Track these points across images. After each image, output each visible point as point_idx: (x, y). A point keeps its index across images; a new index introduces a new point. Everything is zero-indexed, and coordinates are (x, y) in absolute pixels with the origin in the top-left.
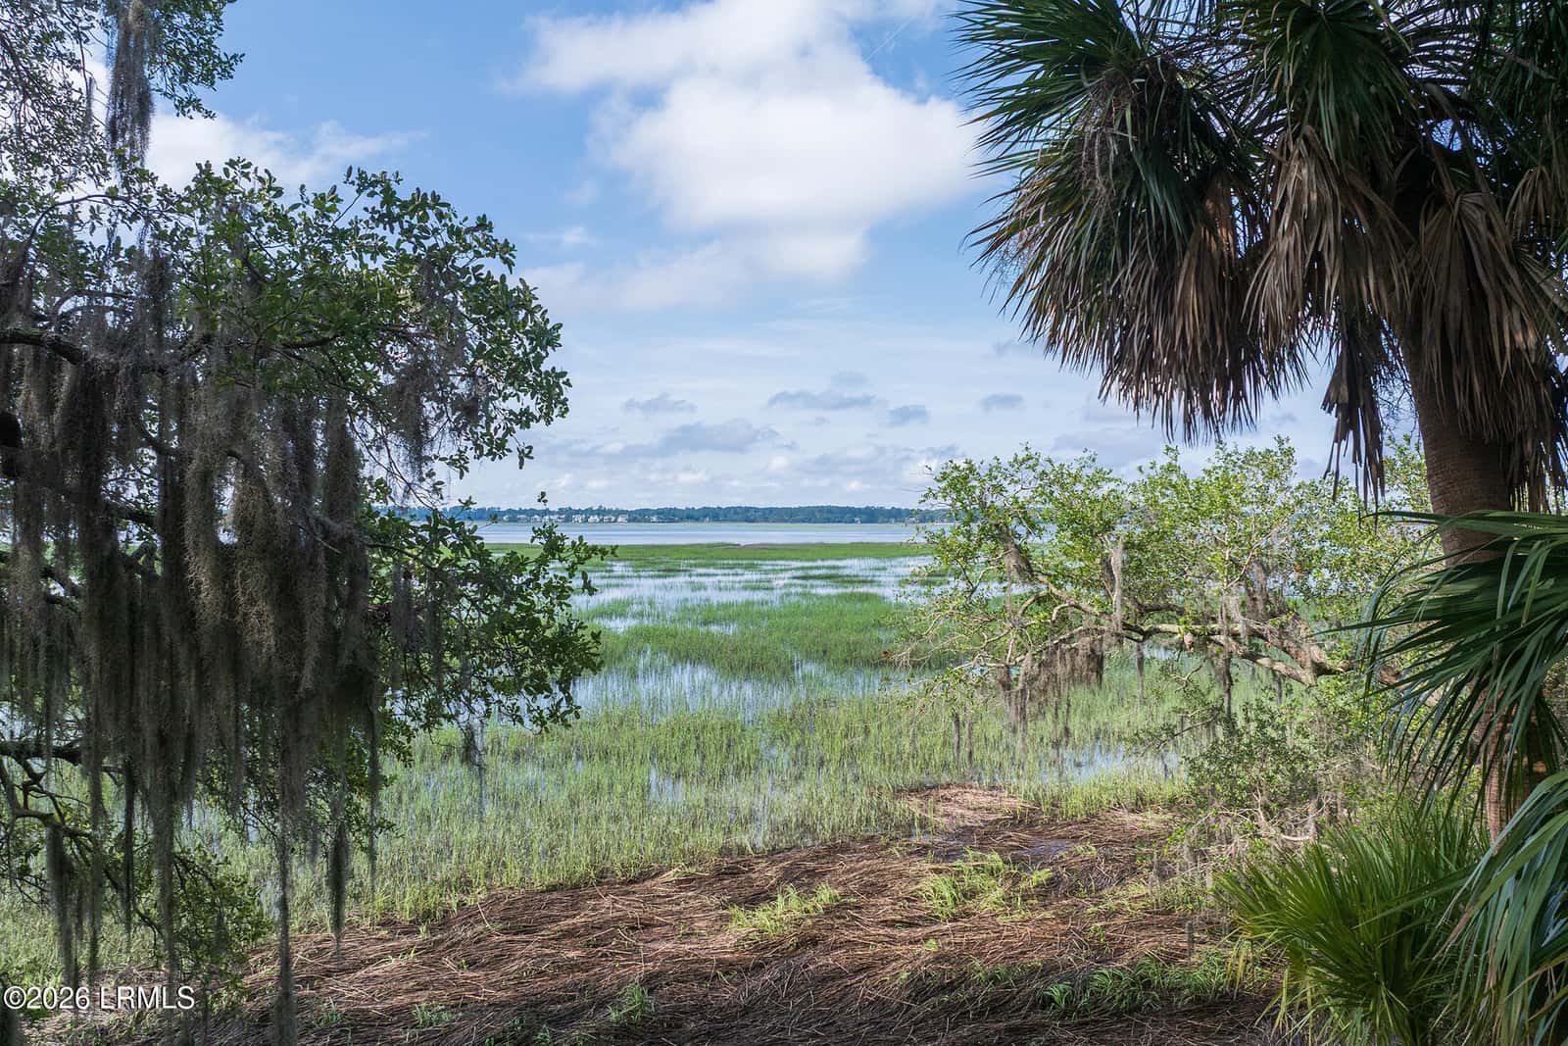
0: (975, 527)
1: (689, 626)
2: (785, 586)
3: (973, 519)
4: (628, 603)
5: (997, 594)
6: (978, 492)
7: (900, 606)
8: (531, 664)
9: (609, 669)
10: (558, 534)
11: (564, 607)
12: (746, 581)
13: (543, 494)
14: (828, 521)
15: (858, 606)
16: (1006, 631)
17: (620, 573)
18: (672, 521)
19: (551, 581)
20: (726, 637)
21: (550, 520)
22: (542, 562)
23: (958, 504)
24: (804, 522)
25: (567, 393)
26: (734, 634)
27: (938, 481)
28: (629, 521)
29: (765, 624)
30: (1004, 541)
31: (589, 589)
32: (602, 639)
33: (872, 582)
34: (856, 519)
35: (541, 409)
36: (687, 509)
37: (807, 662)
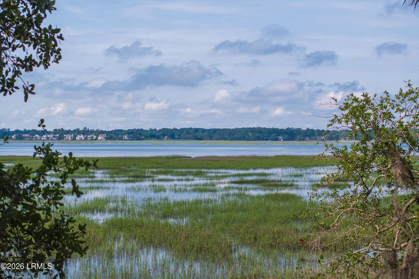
0: (370, 144)
1: (152, 218)
2: (226, 188)
3: (368, 138)
4: (107, 201)
5: (386, 195)
6: (372, 118)
7: (312, 204)
8: (34, 248)
9: (92, 250)
10: (54, 151)
11: (58, 205)
12: (196, 185)
13: (42, 121)
14: (258, 139)
15: (282, 204)
16: (393, 224)
17: (99, 179)
18: (139, 139)
19: (48, 186)
20: (180, 227)
21: (48, 138)
22: (42, 172)
23: (357, 127)
24: (239, 140)
25: (60, 44)
26: (187, 225)
27: (342, 109)
28: (107, 139)
29: (210, 217)
30: (392, 155)
31: (77, 191)
32: (87, 229)
33: (291, 185)
34: (280, 138)
35: (41, 57)
36: (151, 130)
37: (242, 247)
